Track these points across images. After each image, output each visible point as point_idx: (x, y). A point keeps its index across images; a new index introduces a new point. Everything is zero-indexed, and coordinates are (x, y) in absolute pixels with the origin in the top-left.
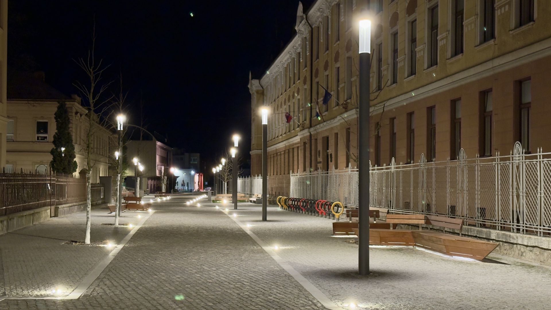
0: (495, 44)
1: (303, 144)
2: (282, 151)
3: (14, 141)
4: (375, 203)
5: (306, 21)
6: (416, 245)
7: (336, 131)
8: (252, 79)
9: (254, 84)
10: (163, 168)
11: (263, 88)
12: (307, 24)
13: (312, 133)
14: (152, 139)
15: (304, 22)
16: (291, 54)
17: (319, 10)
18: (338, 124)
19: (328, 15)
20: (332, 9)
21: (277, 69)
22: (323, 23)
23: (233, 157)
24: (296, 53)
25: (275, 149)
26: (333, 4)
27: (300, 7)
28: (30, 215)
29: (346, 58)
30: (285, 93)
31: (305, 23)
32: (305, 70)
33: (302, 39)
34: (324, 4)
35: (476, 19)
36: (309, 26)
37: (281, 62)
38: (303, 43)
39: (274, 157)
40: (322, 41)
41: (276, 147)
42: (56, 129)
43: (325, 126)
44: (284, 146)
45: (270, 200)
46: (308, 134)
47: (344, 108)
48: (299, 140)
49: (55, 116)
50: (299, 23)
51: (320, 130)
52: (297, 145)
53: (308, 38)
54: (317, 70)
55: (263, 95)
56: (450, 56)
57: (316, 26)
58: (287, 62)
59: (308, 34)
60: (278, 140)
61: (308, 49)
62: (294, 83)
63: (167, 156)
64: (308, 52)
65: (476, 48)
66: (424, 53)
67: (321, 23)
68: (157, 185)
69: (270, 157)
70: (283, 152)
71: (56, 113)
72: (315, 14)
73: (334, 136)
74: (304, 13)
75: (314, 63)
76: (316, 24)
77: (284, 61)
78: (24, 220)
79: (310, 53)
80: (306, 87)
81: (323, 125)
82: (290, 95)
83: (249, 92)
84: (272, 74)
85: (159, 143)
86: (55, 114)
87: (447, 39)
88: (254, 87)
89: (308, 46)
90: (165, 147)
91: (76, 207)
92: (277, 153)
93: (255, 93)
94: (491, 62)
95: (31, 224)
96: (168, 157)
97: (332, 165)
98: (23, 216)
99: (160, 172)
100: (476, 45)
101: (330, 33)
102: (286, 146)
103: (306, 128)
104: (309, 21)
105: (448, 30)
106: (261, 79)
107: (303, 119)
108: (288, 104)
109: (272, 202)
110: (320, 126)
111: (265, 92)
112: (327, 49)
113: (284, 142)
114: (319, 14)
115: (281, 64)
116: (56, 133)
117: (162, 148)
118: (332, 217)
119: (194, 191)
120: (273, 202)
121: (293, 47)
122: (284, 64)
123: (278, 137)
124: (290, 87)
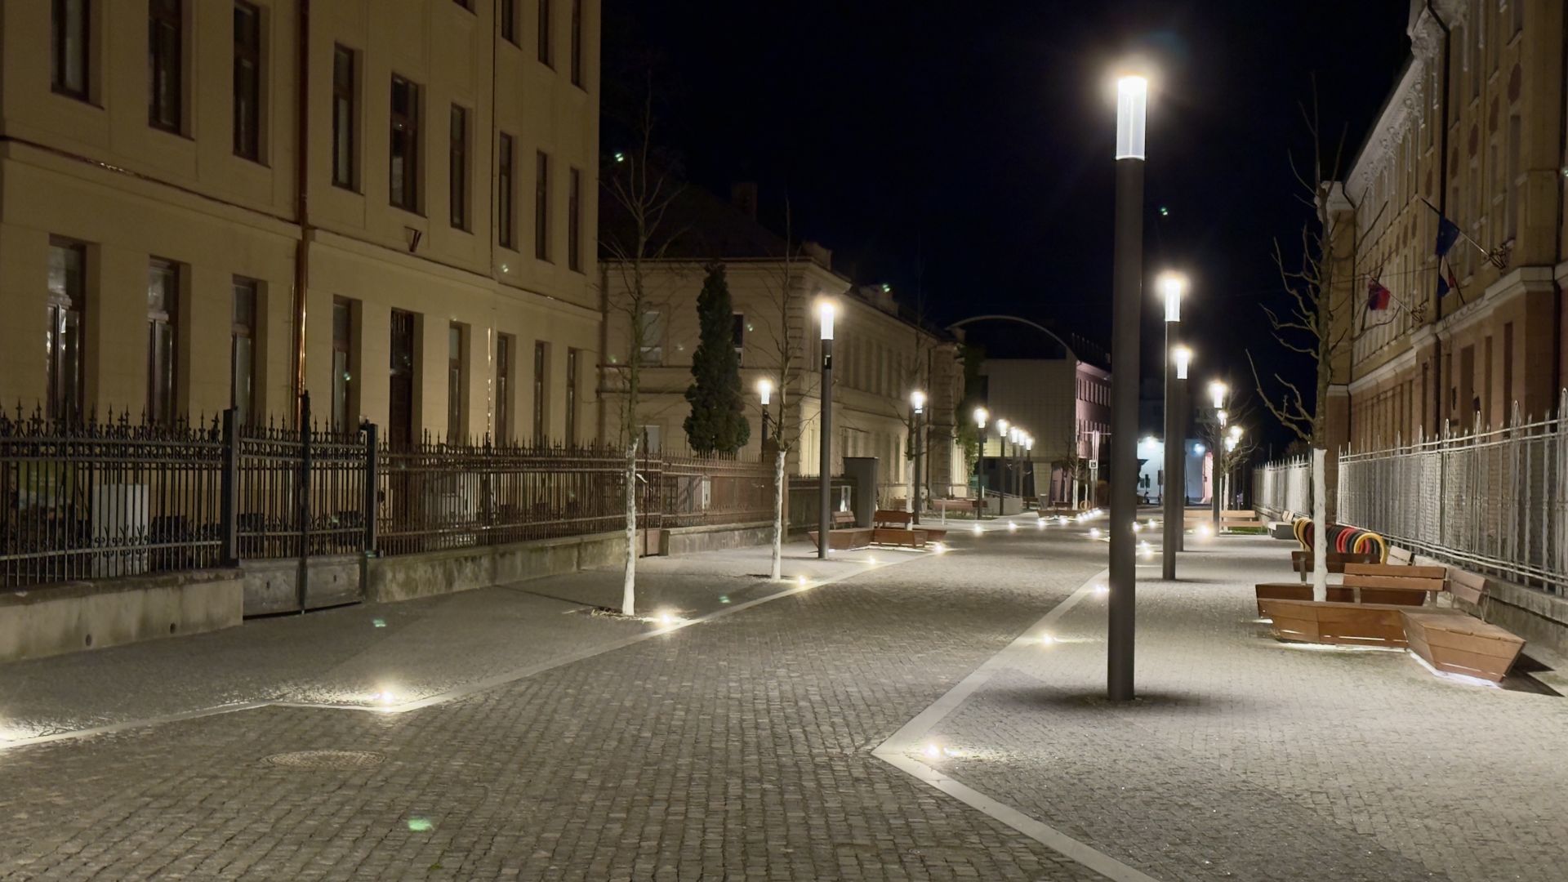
1: (1421, 370)
2: (1389, 389)
3: (662, 366)
5: (1430, 11)
6: (1408, 646)
7: (1487, 333)
8: (1322, 181)
9: (1328, 195)
10: (1097, 435)
11: (1352, 205)
12: (1433, 19)
13: (1441, 338)
14: (1063, 356)
15: (1427, 16)
16: (1411, 105)
18: (1490, 312)
21: (1381, 151)
22: (1468, 17)
25: (1374, 383)
28: (572, 546)
29: (1509, 118)
30: (1398, 220)
31: (1430, 16)
32: (1429, 152)
33: (1427, 64)
36: (1438, 25)
37: (1388, 129)
38: (1427, 74)
39: (1373, 405)
40: (1466, 69)
42: (701, 337)
43: (1465, 317)
44: (1394, 373)
46: (1431, 340)
47: (1500, 264)
48: (1414, 362)
49: (698, 304)
50: (1416, 15)
51: (1456, 329)
52: (1409, 376)
53: (1437, 60)
54: (1456, 153)
55: (1355, 226)
57: (1456, 25)
58: (1403, 129)
59: (1439, 50)
61: (1436, 93)
64: (1435, 101)
67: (1465, 18)
69: (1364, 405)
70: (1391, 392)
71: (700, 297)
73: (1483, 346)
75: (1450, 134)
76: (1455, 21)
77: (1397, 126)
78: (548, 558)
79: (1441, 105)
81: (1461, 313)
84: (1371, 165)
85: (1083, 368)
86: (698, 300)
88: (1329, 202)
89: (1436, 85)
90: (1106, 376)
91: (736, 533)
92: (1378, 396)
93: (1333, 221)
95: (574, 569)
98: (543, 549)
99: (1088, 446)
101: (1481, 46)
103: (1428, 323)
104: (1438, 12)
106: (1346, 180)
108: (1404, 251)
110: (1454, 317)
111: (1358, 216)
112: (1477, 92)
113: (1393, 364)
115: (1390, 135)
116: (699, 346)
117: (1092, 379)
119: (1202, 502)
122: (1396, 134)
123: (1381, 348)
124: (1408, 203)
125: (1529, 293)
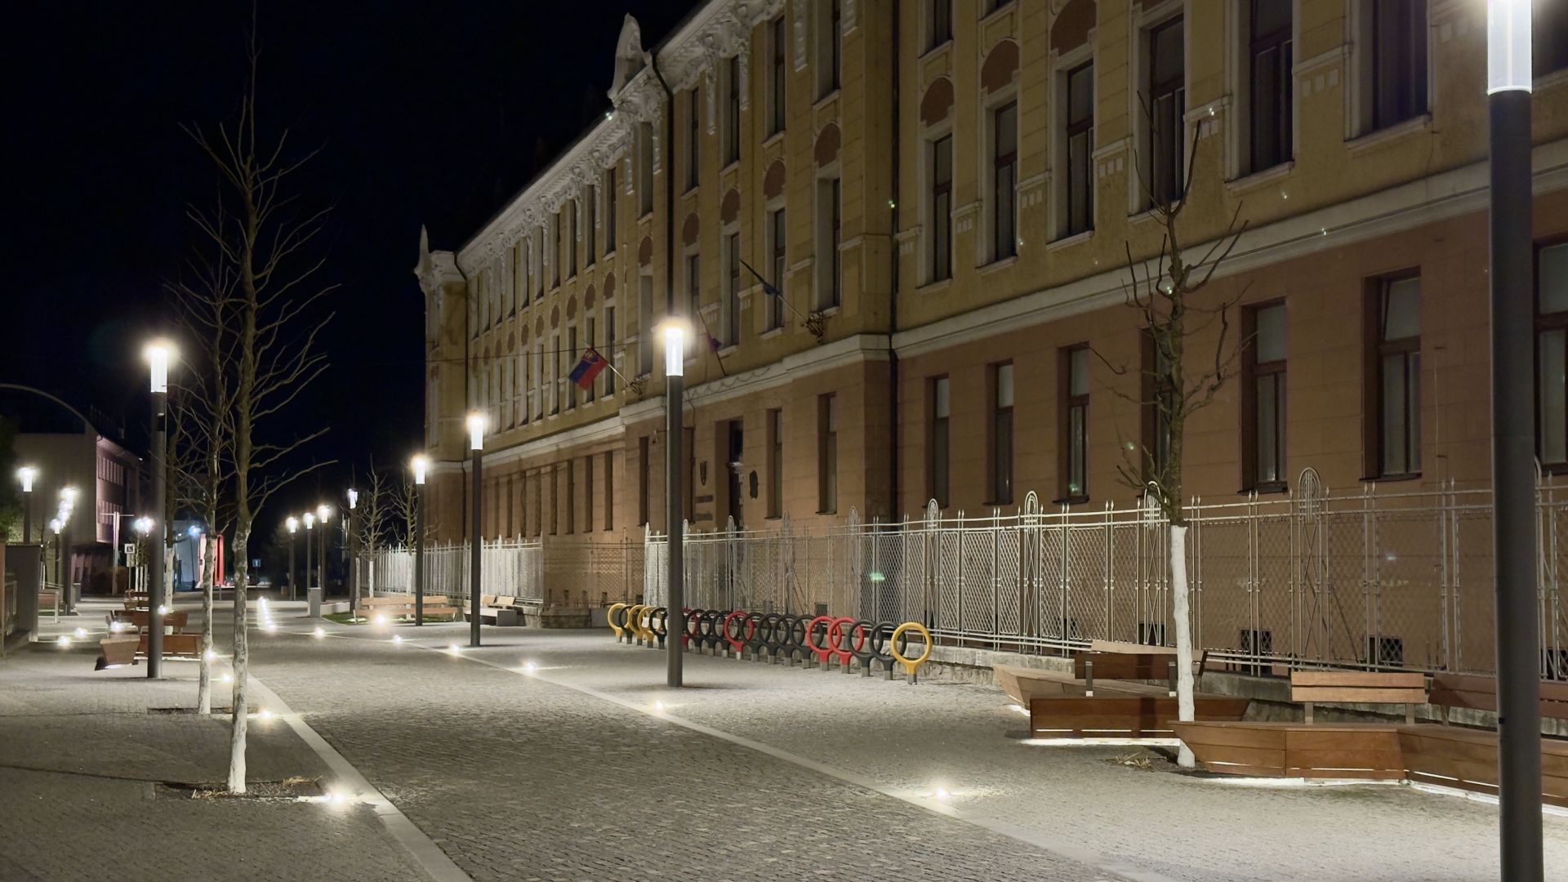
0: (1433, 132)
1: (637, 443)
2: (546, 466)
4: (1062, 627)
5: (652, 73)
6: (1409, 776)
7: (773, 405)
8: (431, 250)
9: (436, 266)
10: (117, 517)
11: (465, 277)
12: (656, 81)
14: (82, 431)
15: (645, 77)
16: (580, 173)
17: (702, 39)
18: (786, 381)
19: (739, 53)
20: (752, 35)
21: (522, 221)
22: (715, 80)
23: (417, 483)
24: (599, 171)
25: (515, 459)
26: (756, 22)
27: (631, 31)
29: (816, 183)
30: (557, 290)
31: (649, 78)
32: (645, 219)
33: (634, 128)
34: (722, 23)
35: (1347, 56)
36: (661, 87)
37: (539, 199)
38: (636, 139)
39: (510, 482)
40: (712, 133)
41: (519, 455)
43: (731, 388)
44: (555, 448)
45: (546, 613)
47: (814, 332)
48: (620, 431)
50: (623, 80)
51: (707, 402)
52: (606, 448)
53: (656, 124)
54: (693, 220)
55: (467, 299)
56: (1235, 171)
57: (687, 87)
58: (562, 199)
59: (659, 113)
60: (526, 431)
61: (657, 158)
62: (592, 261)
63: (125, 482)
65: (1350, 145)
66: (1126, 164)
67: (711, 78)
68: (94, 569)
69: (493, 482)
70: (549, 469)
72: (686, 51)
73: (763, 421)
74: (645, 49)
75: (682, 201)
76: (686, 83)
77: (551, 196)
79: (666, 171)
80: (649, 270)
81: (723, 384)
82: (577, 297)
83: (420, 289)
84: (501, 236)
85: (103, 443)
87: (1224, 121)
88: (436, 273)
89: (657, 150)
90: (122, 453)
92: (523, 472)
93: (442, 293)
94: (1422, 184)
96: (128, 484)
97: (754, 507)
99: (109, 528)
100: (1347, 135)
101: (744, 108)
102: (559, 451)
103: (654, 396)
104: (662, 74)
105: (1228, 92)
106: (461, 250)
107: (636, 370)
108: (566, 323)
109: (552, 620)
110: (708, 387)
111: (473, 288)
112: (734, 156)
113: (555, 439)
114: (699, 51)
115: (541, 205)
117: (110, 456)
118: (886, 670)
120: (556, 622)
121: (591, 153)
122: (549, 204)
123: (525, 422)
124: (574, 273)
125: (867, 363)
